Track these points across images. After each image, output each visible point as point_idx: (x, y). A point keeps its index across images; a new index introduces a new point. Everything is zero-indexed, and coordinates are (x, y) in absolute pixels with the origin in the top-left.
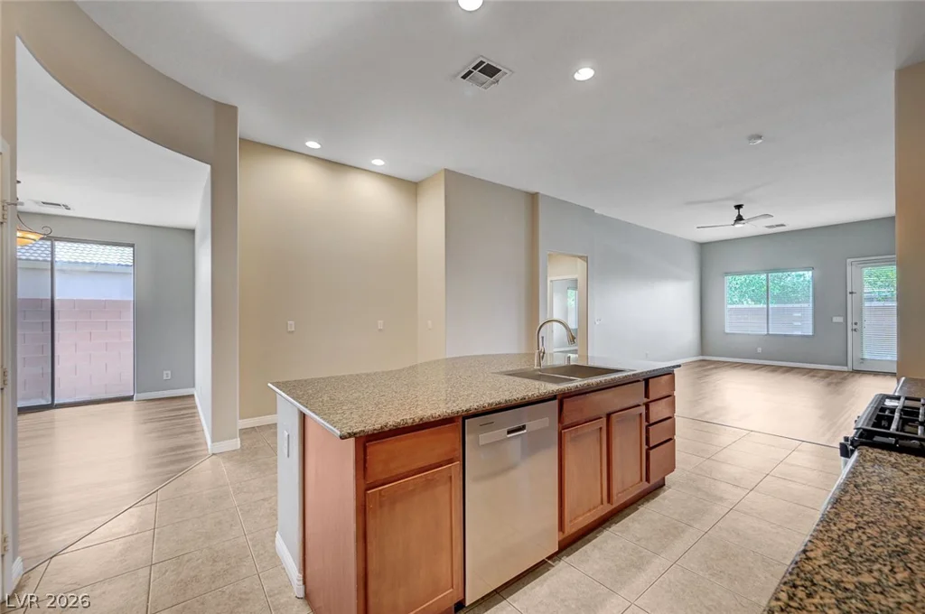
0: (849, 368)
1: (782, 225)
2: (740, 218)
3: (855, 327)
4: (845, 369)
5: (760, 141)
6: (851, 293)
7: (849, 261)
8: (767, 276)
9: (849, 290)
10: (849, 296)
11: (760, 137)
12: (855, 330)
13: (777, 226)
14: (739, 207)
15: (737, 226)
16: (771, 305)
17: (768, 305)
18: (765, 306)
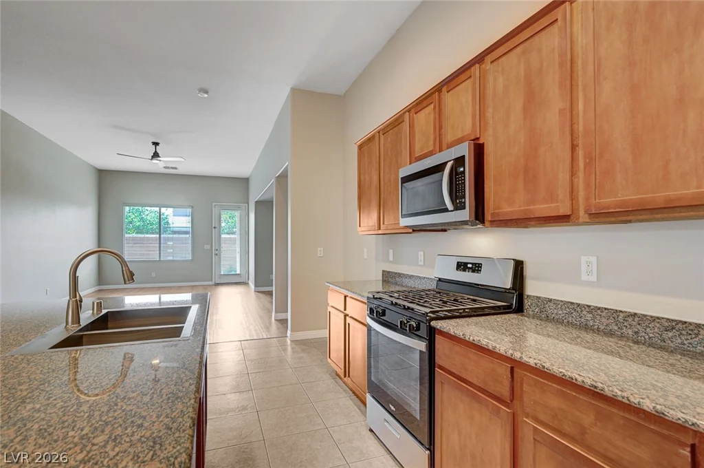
0: (213, 283)
1: (176, 168)
2: (156, 155)
3: (217, 252)
4: (210, 283)
5: (206, 95)
6: (215, 228)
7: (214, 204)
8: (160, 210)
9: (213, 226)
10: (213, 229)
11: (206, 92)
12: (217, 254)
13: (172, 168)
14: (156, 144)
15: (154, 161)
16: (162, 236)
17: (160, 235)
18: (158, 236)
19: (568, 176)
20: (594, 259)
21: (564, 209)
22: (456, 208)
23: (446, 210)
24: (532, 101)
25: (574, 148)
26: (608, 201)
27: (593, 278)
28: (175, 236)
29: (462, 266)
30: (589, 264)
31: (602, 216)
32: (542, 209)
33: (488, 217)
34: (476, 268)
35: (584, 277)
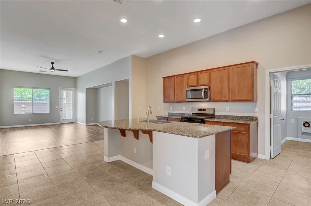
0: (60, 123)
2: (53, 68)
7: (60, 88)
8: (33, 90)
9: (60, 98)
10: (60, 99)
11: (101, 52)
12: (61, 110)
13: (44, 71)
16: (34, 102)
17: (33, 101)
18: (32, 102)
19: (228, 94)
20: (229, 108)
21: (227, 99)
22: (205, 98)
23: (202, 98)
24: (221, 81)
25: (229, 90)
26: (234, 99)
27: (229, 111)
28: (41, 102)
29: (200, 110)
30: (228, 108)
31: (233, 101)
32: (223, 99)
33: (212, 100)
34: (204, 110)
35: (227, 111)
